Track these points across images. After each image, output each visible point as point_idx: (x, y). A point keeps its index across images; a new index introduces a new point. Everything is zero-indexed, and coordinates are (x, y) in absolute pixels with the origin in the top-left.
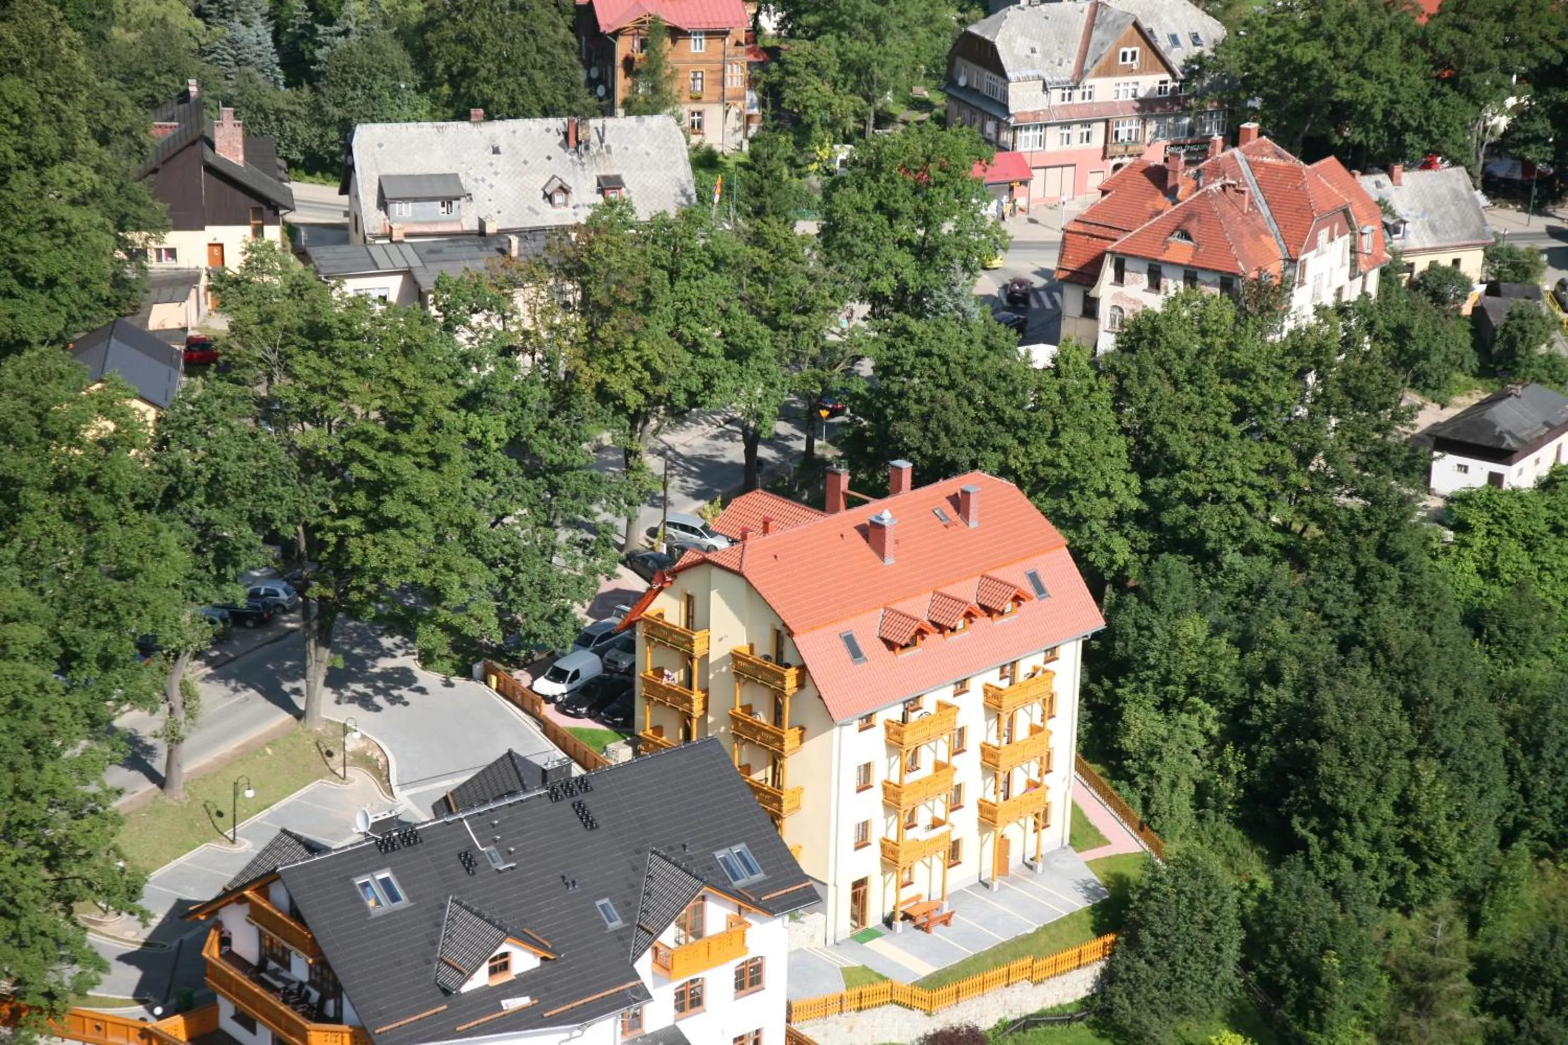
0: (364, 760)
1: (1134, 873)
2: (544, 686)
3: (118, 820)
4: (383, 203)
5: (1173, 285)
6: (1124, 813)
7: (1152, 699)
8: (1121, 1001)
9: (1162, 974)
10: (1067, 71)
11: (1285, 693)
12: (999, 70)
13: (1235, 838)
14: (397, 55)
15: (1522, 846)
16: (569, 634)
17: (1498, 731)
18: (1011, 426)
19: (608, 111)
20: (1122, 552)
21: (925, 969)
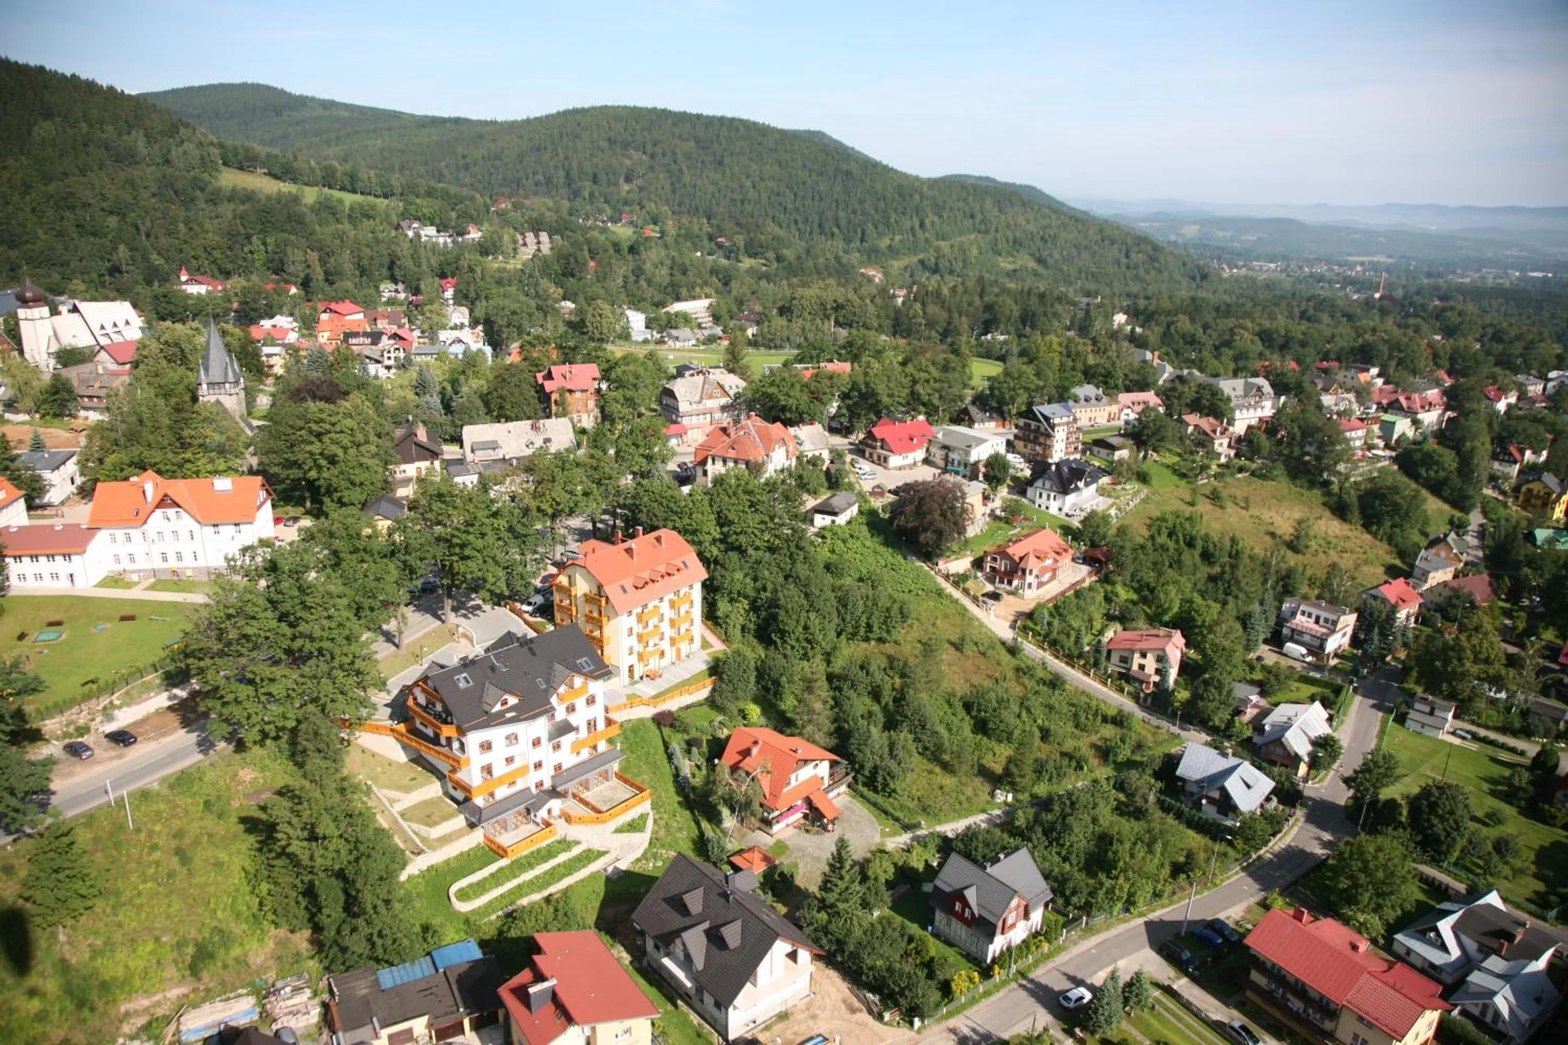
0: (465, 636)
1: (721, 656)
2: (525, 608)
3: (377, 661)
4: (473, 451)
5: (731, 464)
6: (719, 638)
7: (726, 599)
8: (717, 698)
9: (731, 688)
10: (697, 398)
11: (768, 594)
12: (675, 398)
13: (755, 642)
14: (479, 403)
15: (843, 637)
16: (531, 589)
17: (834, 603)
18: (676, 513)
19: (549, 417)
20: (715, 552)
21: (653, 693)
